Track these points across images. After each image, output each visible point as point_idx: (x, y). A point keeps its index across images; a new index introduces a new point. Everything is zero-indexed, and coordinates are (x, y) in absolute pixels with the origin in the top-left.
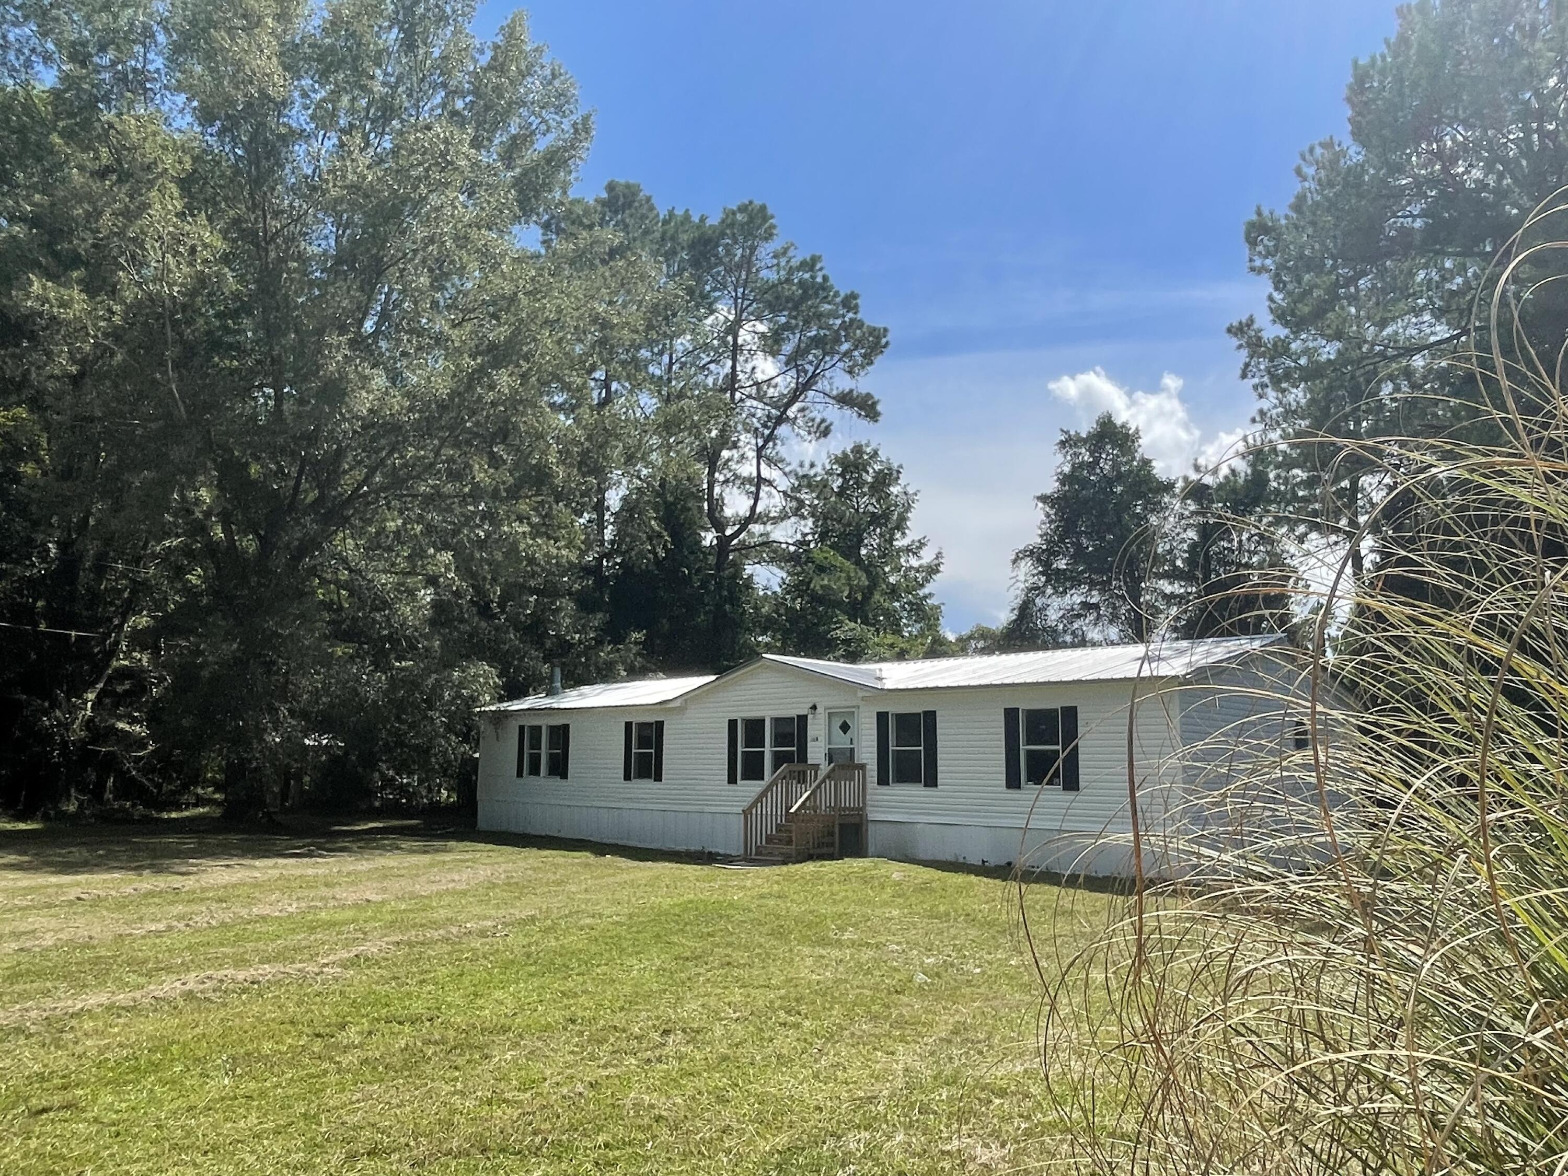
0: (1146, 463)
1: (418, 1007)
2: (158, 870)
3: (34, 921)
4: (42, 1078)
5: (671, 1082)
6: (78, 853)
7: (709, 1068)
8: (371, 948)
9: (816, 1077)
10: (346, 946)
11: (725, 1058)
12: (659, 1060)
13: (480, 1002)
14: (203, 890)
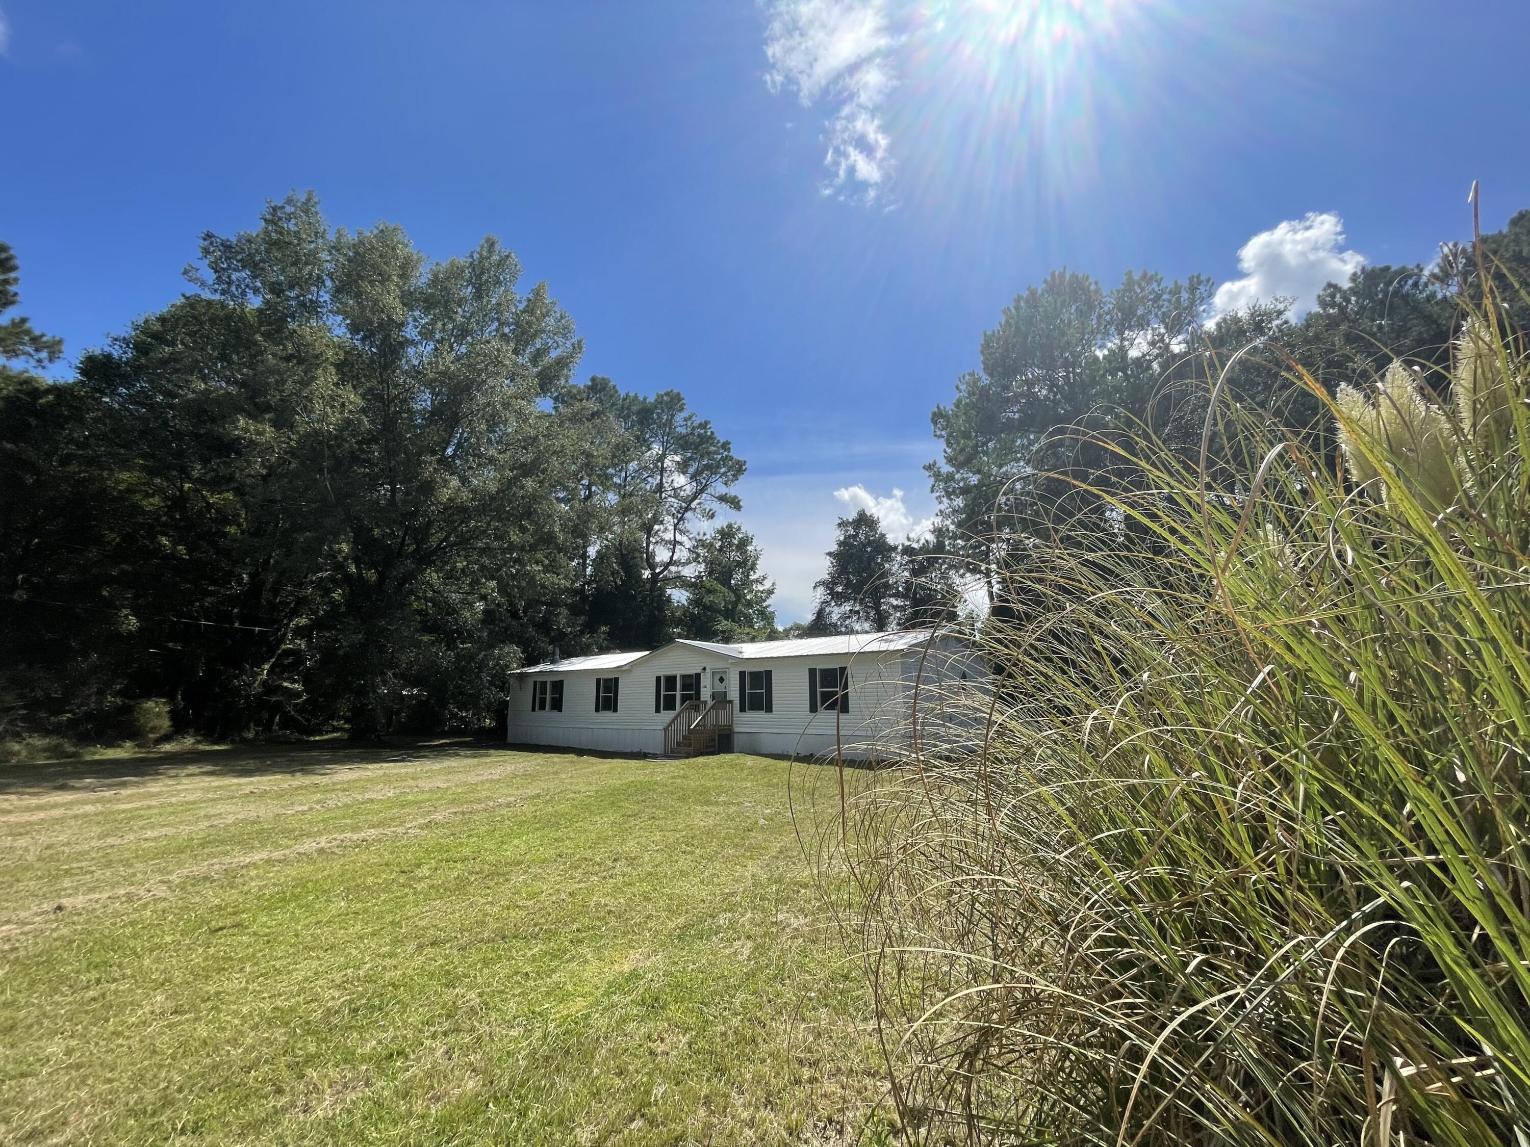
0: (883, 536)
1: (466, 851)
2: (305, 772)
3: (220, 808)
4: (219, 908)
5: (617, 889)
6: (251, 764)
7: (641, 880)
8: (438, 817)
9: (702, 882)
10: (423, 816)
11: (650, 874)
12: (611, 877)
13: (505, 847)
14: (334, 784)
